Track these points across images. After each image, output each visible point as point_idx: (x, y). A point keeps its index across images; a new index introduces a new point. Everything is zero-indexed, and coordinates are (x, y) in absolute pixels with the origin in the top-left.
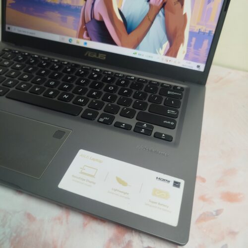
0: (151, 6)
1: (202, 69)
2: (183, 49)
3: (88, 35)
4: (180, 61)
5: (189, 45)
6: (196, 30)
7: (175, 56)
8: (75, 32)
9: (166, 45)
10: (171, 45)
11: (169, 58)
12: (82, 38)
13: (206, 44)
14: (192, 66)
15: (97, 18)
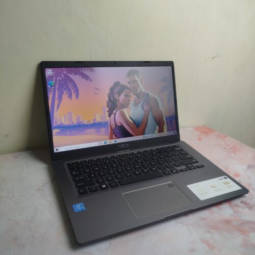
0: (145, 111)
1: (176, 133)
2: (165, 127)
3: (116, 136)
4: (166, 133)
5: (167, 124)
6: (168, 116)
7: (163, 131)
8: (107, 137)
9: (157, 127)
10: (159, 126)
11: (161, 133)
12: (113, 139)
13: (174, 121)
14: (172, 133)
15: (119, 124)
